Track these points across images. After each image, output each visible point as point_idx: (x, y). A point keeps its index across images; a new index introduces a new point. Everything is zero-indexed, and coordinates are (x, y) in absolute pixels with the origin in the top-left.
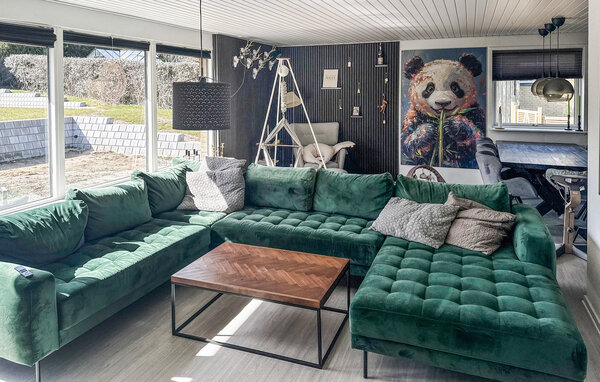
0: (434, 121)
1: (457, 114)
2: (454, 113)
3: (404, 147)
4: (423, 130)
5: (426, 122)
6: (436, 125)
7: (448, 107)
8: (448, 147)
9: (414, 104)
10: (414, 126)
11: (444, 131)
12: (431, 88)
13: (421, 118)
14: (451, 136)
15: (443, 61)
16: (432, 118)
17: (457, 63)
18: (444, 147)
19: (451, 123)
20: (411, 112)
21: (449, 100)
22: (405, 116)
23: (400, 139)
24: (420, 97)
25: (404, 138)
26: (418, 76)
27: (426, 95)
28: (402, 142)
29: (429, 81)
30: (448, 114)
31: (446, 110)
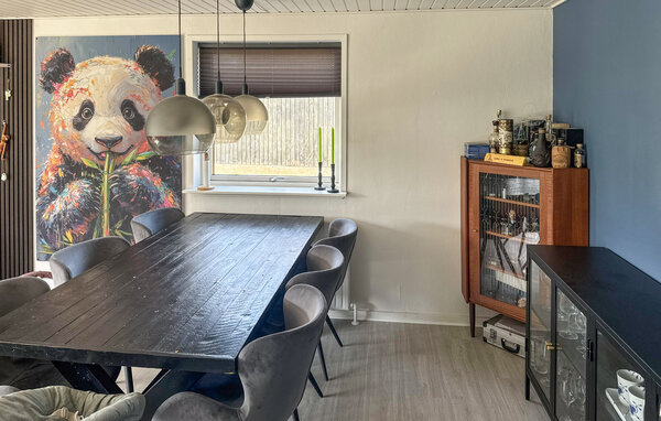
0: (94, 176)
1: (133, 161)
2: (128, 159)
3: (41, 226)
4: (76, 191)
5: (79, 177)
6: (97, 183)
7: (117, 149)
8: (118, 225)
9: (59, 141)
10: (60, 184)
11: (111, 195)
12: (88, 110)
13: (72, 169)
14: (123, 204)
15: (107, 59)
16: (90, 170)
17: (132, 63)
18: (112, 225)
19: (121, 179)
20: (54, 158)
21: (117, 134)
22: (44, 166)
23: (35, 211)
24: (70, 129)
25: (42, 207)
26: (64, 88)
27: (79, 125)
28: (39, 215)
29: (83, 97)
30: (118, 162)
31: (113, 154)
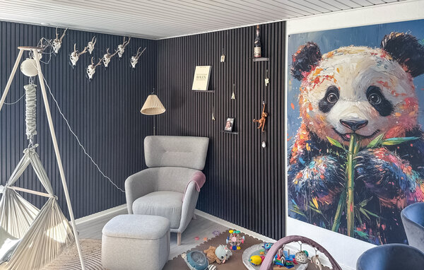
0: (339, 155)
1: (379, 146)
2: (374, 142)
3: (292, 189)
4: (321, 166)
5: (324, 153)
6: (341, 161)
7: (362, 132)
8: (363, 204)
9: (307, 121)
10: (308, 157)
11: (356, 174)
12: (333, 95)
13: (318, 146)
14: (368, 185)
15: (352, 48)
16: (335, 148)
18: (356, 201)
19: (366, 161)
20: (302, 134)
21: (363, 117)
22: (294, 141)
23: (287, 175)
24: (316, 110)
25: (293, 173)
26: (312, 75)
27: (325, 107)
28: (290, 180)
29: (328, 84)
30: (363, 143)
31: (358, 137)
